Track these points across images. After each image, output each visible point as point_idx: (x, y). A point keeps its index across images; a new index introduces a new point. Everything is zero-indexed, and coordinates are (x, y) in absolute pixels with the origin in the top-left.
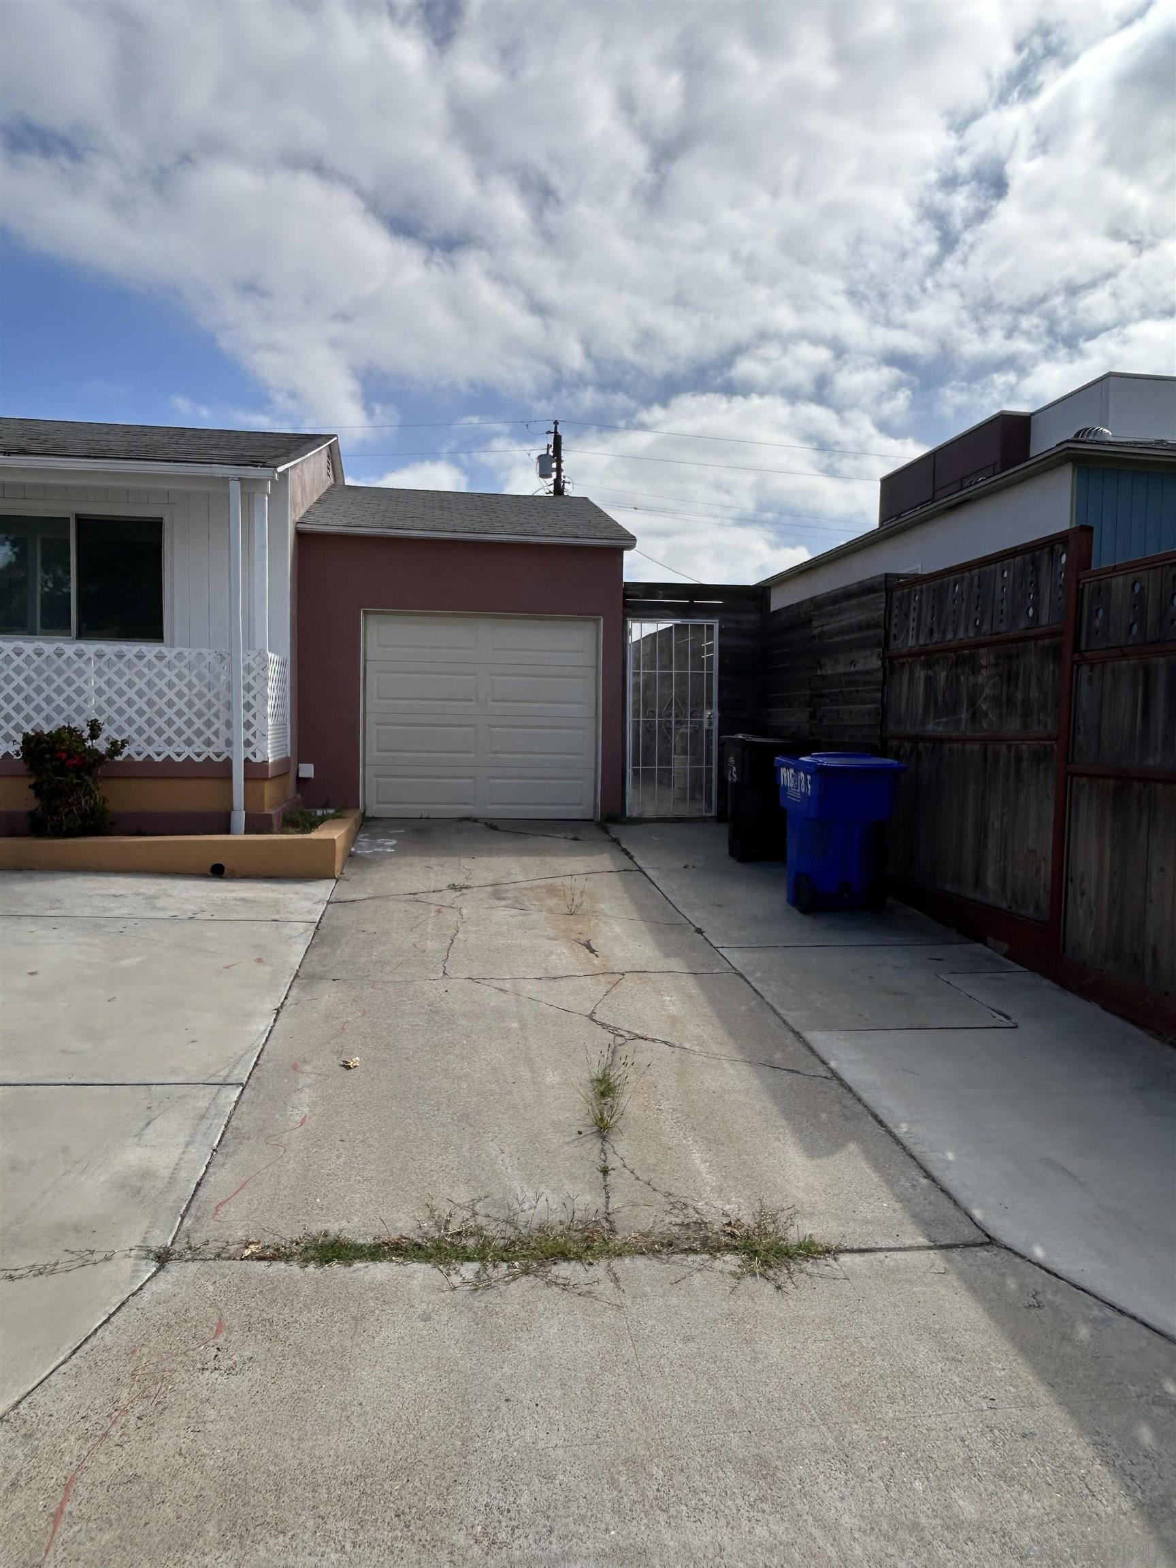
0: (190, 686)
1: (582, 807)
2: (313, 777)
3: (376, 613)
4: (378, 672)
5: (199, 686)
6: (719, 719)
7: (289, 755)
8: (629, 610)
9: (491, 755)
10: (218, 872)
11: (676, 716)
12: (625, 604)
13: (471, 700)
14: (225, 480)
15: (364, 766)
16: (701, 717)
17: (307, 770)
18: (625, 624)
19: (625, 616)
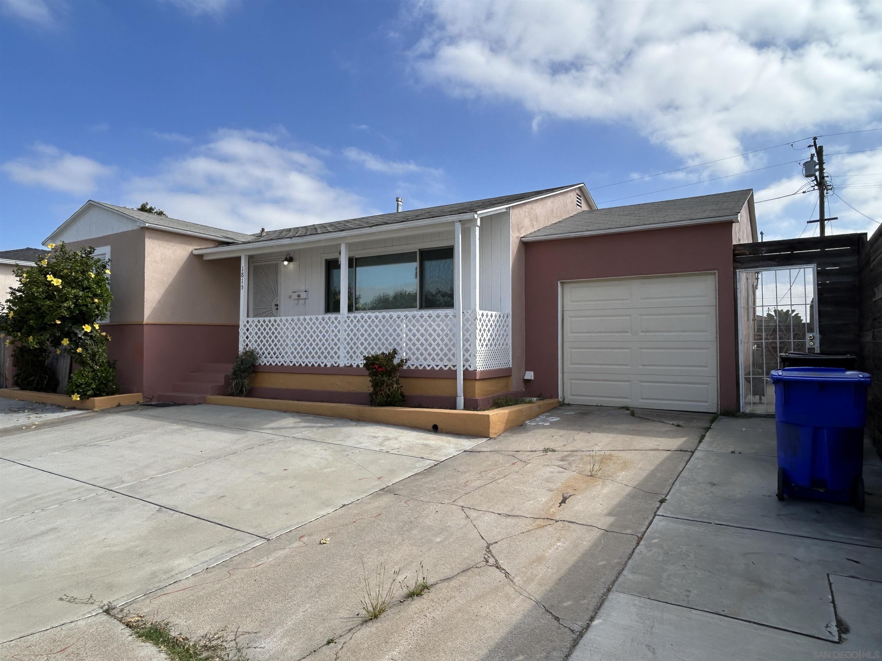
0: (443, 330)
1: (707, 404)
2: (533, 378)
3: (569, 283)
4: (571, 317)
5: (447, 331)
6: (820, 340)
7: (511, 366)
8: (738, 264)
9: (641, 367)
10: (435, 429)
11: (780, 338)
12: (735, 261)
13: (627, 332)
14: (453, 222)
15: (563, 373)
16: (804, 338)
17: (530, 375)
18: (735, 274)
19: (735, 268)
